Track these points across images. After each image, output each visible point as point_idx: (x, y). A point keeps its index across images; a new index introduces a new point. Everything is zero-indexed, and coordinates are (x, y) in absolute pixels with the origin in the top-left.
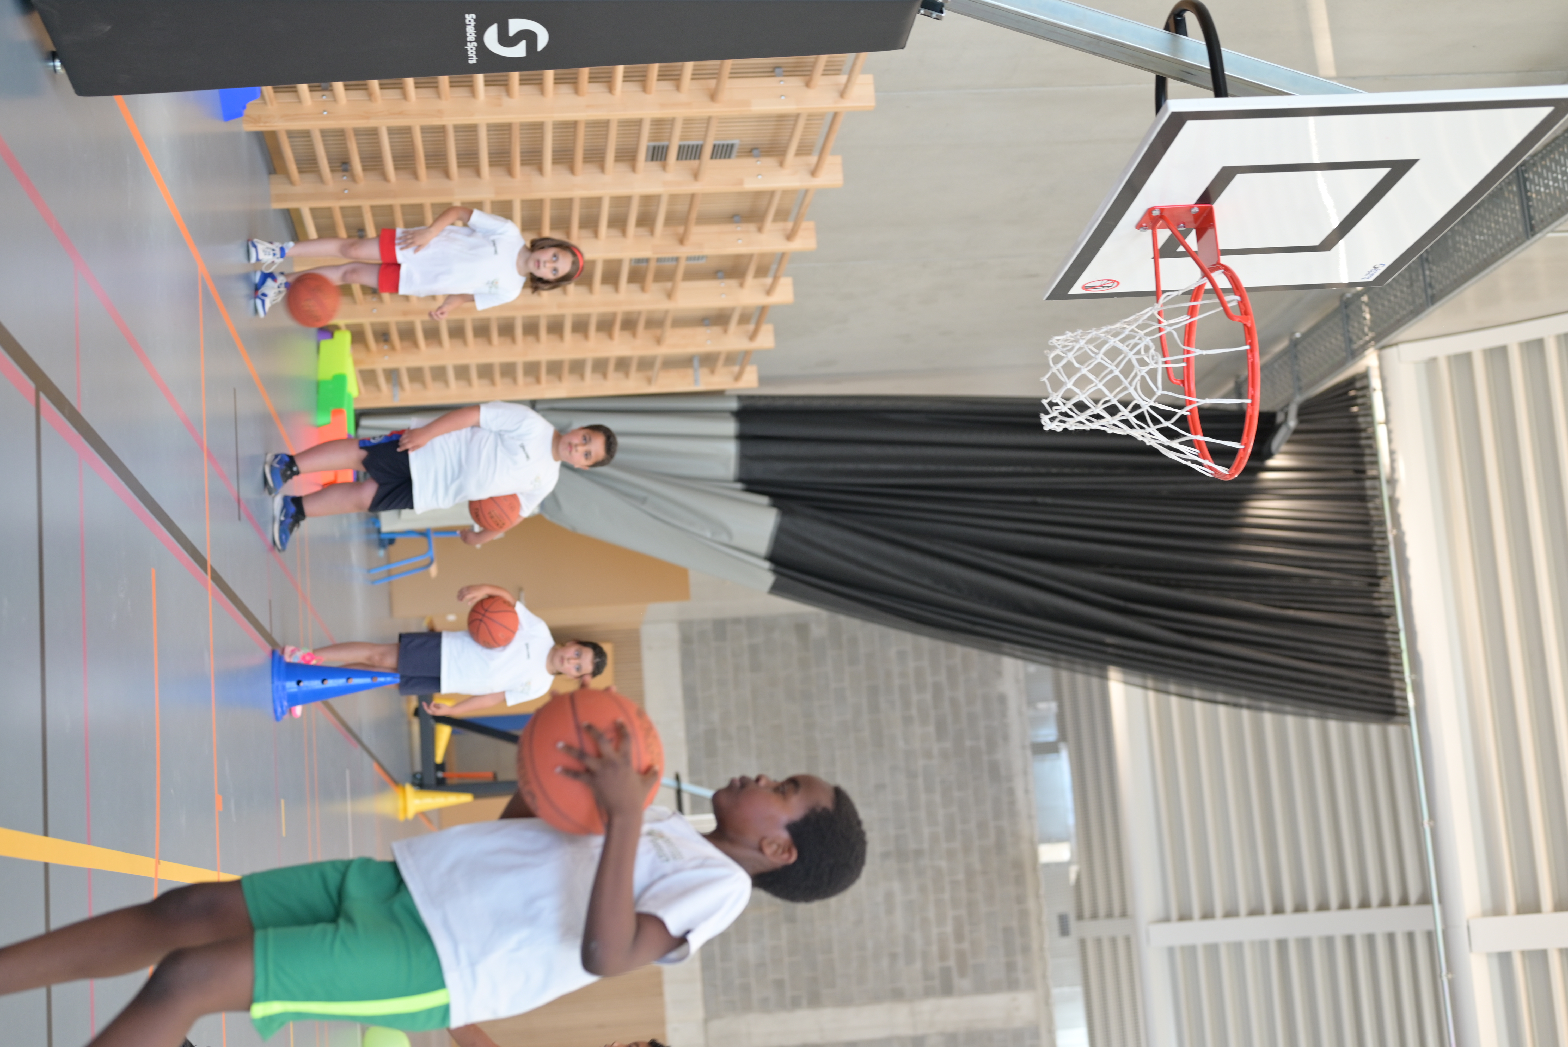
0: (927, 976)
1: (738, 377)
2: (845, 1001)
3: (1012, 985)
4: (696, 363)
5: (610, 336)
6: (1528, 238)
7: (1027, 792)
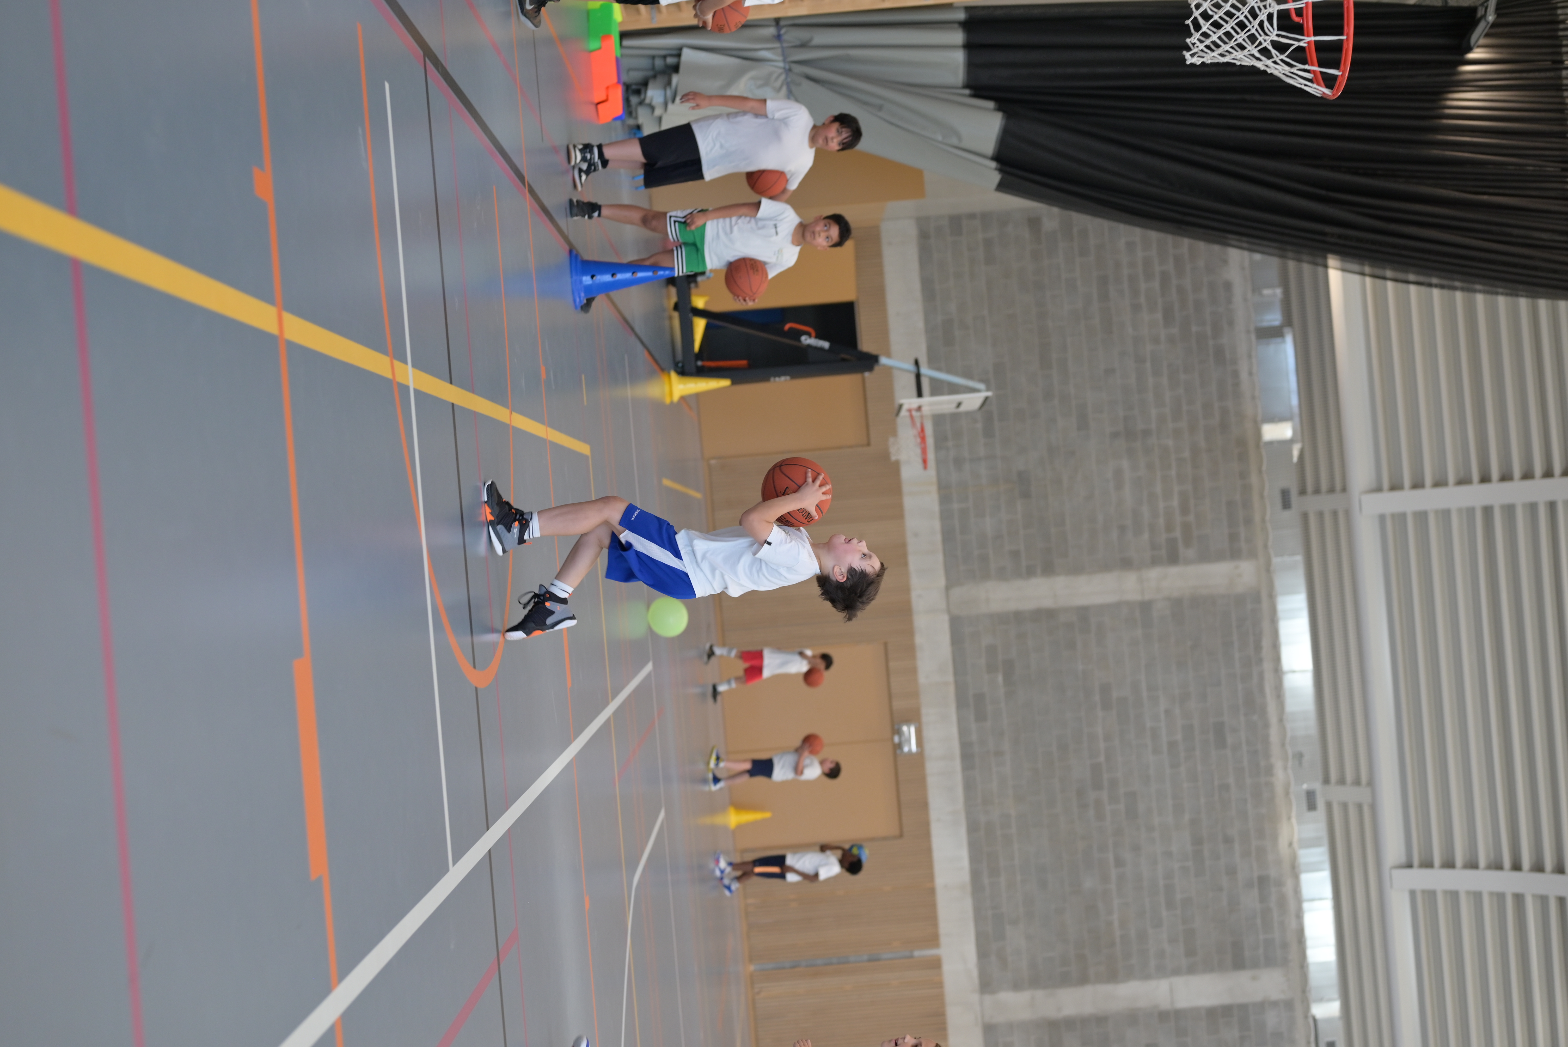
0: (1154, 546)
2: (1076, 570)
3: (1235, 554)
7: (1250, 374)
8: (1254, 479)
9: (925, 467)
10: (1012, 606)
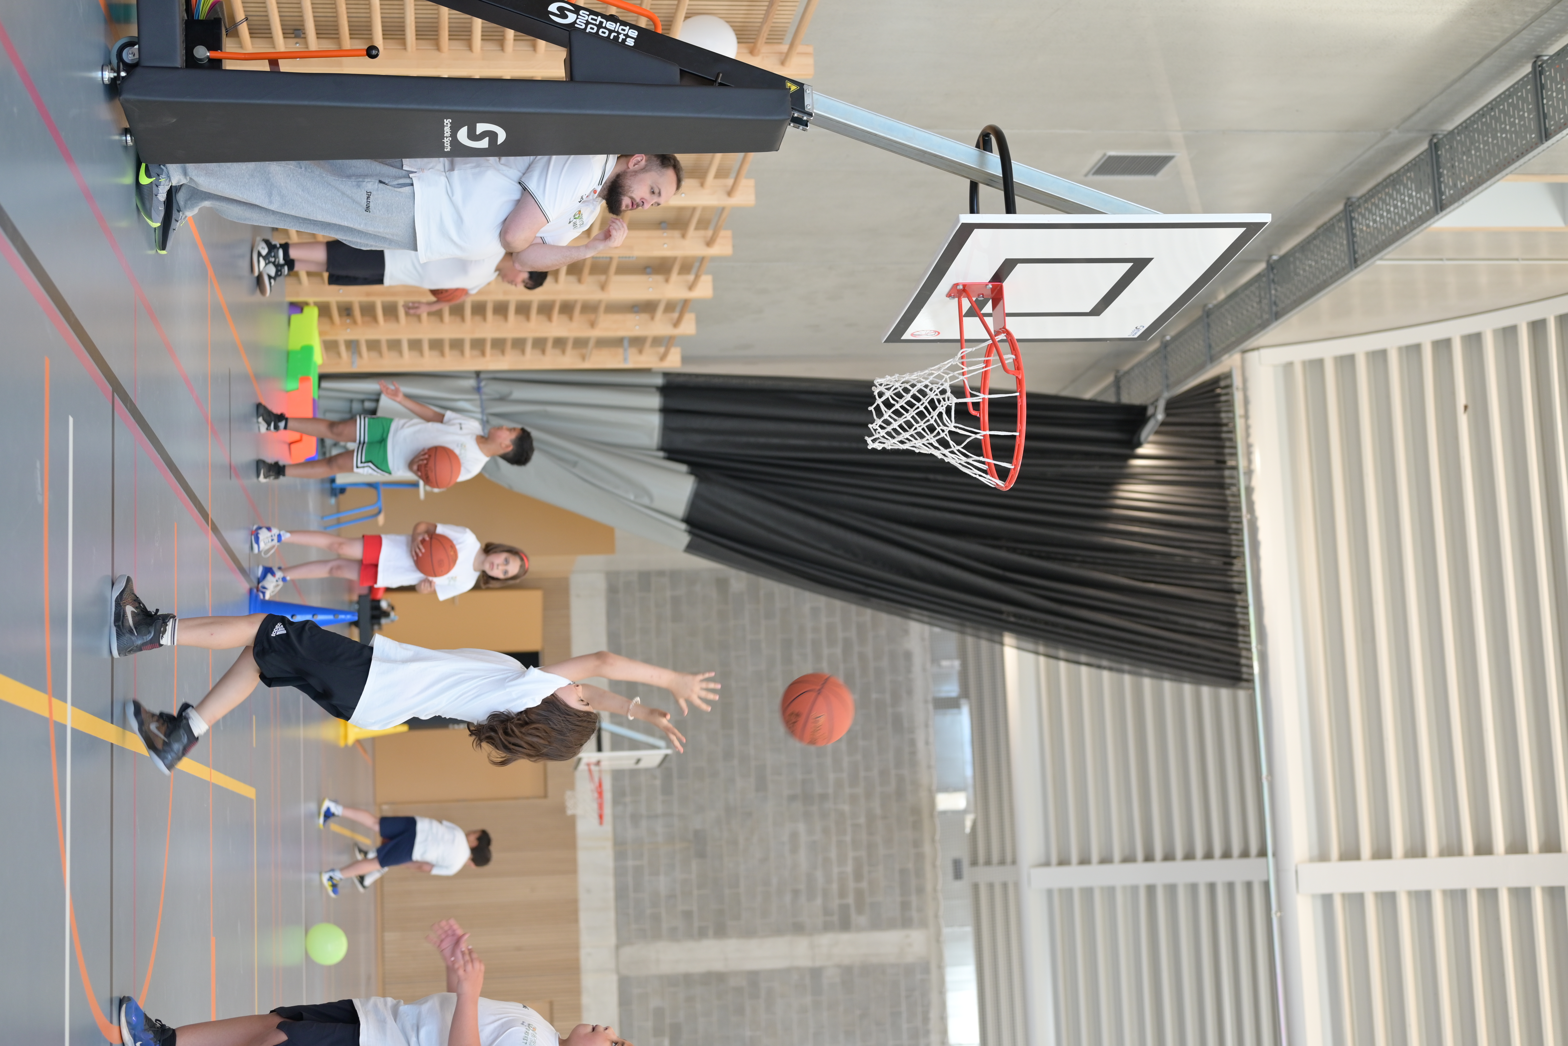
0: (827, 912)
1: (663, 358)
2: (749, 933)
3: (906, 923)
4: (626, 343)
5: (550, 318)
6: (1352, 270)
7: (927, 743)
8: (927, 848)
9: (601, 823)
10: (683, 968)
